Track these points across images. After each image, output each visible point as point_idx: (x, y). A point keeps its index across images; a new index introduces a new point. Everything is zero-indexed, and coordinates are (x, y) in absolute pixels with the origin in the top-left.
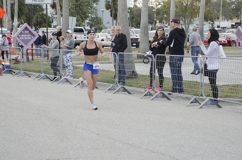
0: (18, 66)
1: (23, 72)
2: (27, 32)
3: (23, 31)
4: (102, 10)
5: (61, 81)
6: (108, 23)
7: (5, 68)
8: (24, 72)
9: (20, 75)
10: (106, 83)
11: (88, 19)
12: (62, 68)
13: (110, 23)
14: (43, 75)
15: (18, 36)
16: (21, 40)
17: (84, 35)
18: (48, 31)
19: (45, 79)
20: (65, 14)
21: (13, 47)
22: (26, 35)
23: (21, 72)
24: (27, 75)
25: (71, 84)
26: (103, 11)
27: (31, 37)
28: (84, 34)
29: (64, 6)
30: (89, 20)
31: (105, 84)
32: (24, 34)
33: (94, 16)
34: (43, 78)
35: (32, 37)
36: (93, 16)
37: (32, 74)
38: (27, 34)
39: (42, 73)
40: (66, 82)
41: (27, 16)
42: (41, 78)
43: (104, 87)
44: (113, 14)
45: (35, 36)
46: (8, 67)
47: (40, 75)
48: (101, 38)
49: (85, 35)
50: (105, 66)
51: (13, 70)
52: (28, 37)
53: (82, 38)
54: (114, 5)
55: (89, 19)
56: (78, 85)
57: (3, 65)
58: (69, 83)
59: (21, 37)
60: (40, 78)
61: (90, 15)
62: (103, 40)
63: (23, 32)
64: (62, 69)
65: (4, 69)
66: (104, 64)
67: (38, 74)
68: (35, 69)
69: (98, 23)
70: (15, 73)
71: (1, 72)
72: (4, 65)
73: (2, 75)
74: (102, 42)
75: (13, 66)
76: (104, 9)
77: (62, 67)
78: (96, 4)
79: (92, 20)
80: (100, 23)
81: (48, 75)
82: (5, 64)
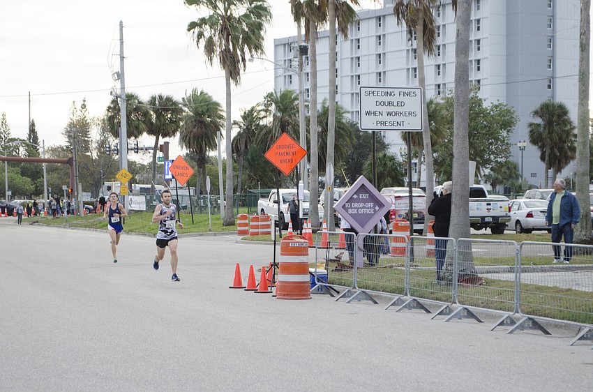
0: (344, 276)
1: (359, 291)
2: (365, 196)
3: (356, 193)
4: (519, 145)
5: (455, 315)
6: (534, 175)
7: (317, 282)
8: (363, 292)
9: (353, 298)
10: (569, 322)
11: (488, 166)
12: (457, 283)
13: (537, 175)
14: (408, 298)
15: (344, 207)
16: (351, 215)
17: (487, 204)
18: (413, 194)
19: (414, 308)
20: (460, 152)
21: (326, 231)
22: (362, 205)
23: (354, 290)
24: (371, 298)
25: (480, 321)
26: (522, 149)
27: (374, 207)
28: (485, 201)
29: (458, 134)
30: (492, 169)
31: (566, 324)
32: (358, 201)
33: (503, 160)
34: (409, 307)
35: (377, 208)
36: (499, 160)
37: (382, 296)
38: (364, 201)
39: (406, 295)
40: (466, 317)
41: (349, 161)
42: (405, 307)
43: (565, 331)
44: (547, 154)
45: (384, 206)
46: (322, 278)
47: (401, 300)
48: (526, 211)
49: (490, 204)
50: (552, 278)
51: (335, 287)
52: (368, 208)
53: (481, 210)
54: (549, 133)
55: (491, 166)
56: (498, 325)
57: (310, 273)
58: (473, 320)
59: (351, 208)
60: (403, 307)
61: (492, 157)
62: (530, 215)
63: (355, 196)
64: (457, 285)
65: (314, 284)
66: (548, 274)
67: (396, 297)
68: (388, 284)
69: (510, 176)
70: (338, 292)
71: (307, 292)
72: (313, 275)
73: (309, 297)
74: (529, 219)
75: (332, 276)
76: (525, 144)
77: (457, 280)
78: (508, 131)
79: (498, 168)
80: (514, 176)
81: (421, 300)
82: (315, 272)
